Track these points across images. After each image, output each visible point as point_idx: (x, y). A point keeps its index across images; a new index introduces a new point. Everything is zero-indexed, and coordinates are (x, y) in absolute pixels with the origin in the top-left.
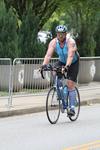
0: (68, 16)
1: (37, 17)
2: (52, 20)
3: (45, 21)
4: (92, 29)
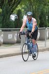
0: (26, 7)
2: (17, 9)
3: (14, 9)
4: (38, 14)
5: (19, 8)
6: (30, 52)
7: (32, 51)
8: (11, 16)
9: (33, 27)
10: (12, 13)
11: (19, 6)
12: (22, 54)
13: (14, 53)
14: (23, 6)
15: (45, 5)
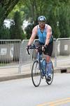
0: (27, 8)
1: (3, 8)
2: (14, 11)
3: (10, 11)
5: (17, 9)
6: (43, 74)
7: (45, 73)
8: (5, 21)
9: (48, 37)
10: (6, 17)
11: (16, 6)
12: (32, 75)
13: (10, 75)
14: (23, 6)
15: (55, 5)
